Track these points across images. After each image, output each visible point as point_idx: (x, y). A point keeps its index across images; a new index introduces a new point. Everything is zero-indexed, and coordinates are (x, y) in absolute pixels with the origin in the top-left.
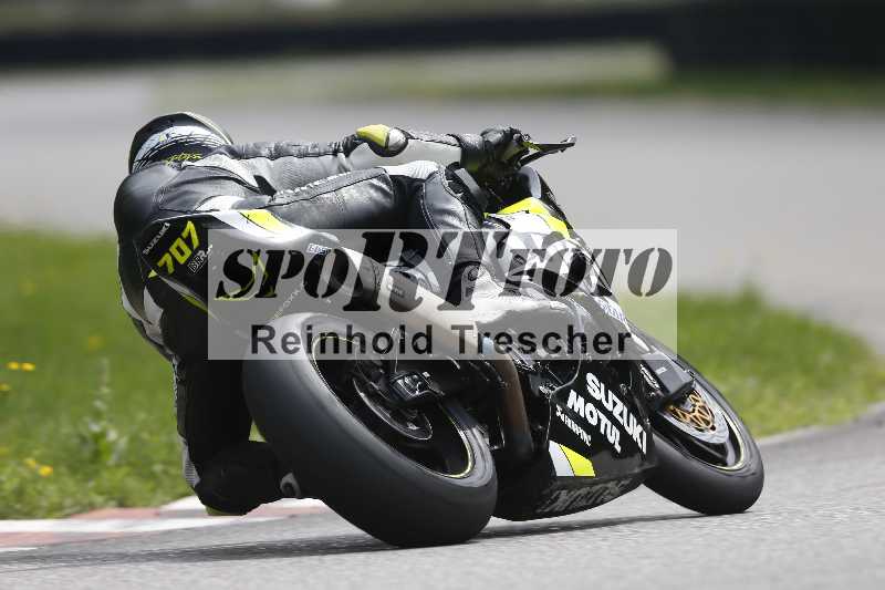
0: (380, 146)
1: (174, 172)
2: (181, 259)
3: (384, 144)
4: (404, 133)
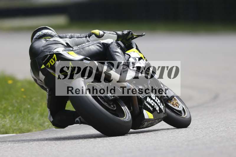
0: (98, 36)
1: (45, 42)
2: (52, 64)
3: (98, 35)
4: (104, 32)
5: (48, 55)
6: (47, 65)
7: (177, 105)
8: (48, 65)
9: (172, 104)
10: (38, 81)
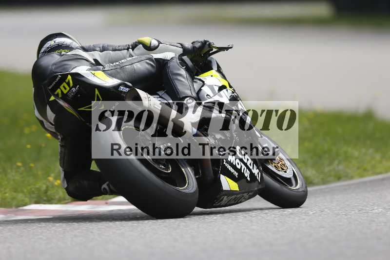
0: (147, 46)
1: (58, 57)
2: (65, 92)
3: (149, 45)
4: (158, 41)
5: (58, 75)
6: (56, 93)
7: (284, 168)
8: (58, 94)
9: (275, 166)
10: (46, 124)
